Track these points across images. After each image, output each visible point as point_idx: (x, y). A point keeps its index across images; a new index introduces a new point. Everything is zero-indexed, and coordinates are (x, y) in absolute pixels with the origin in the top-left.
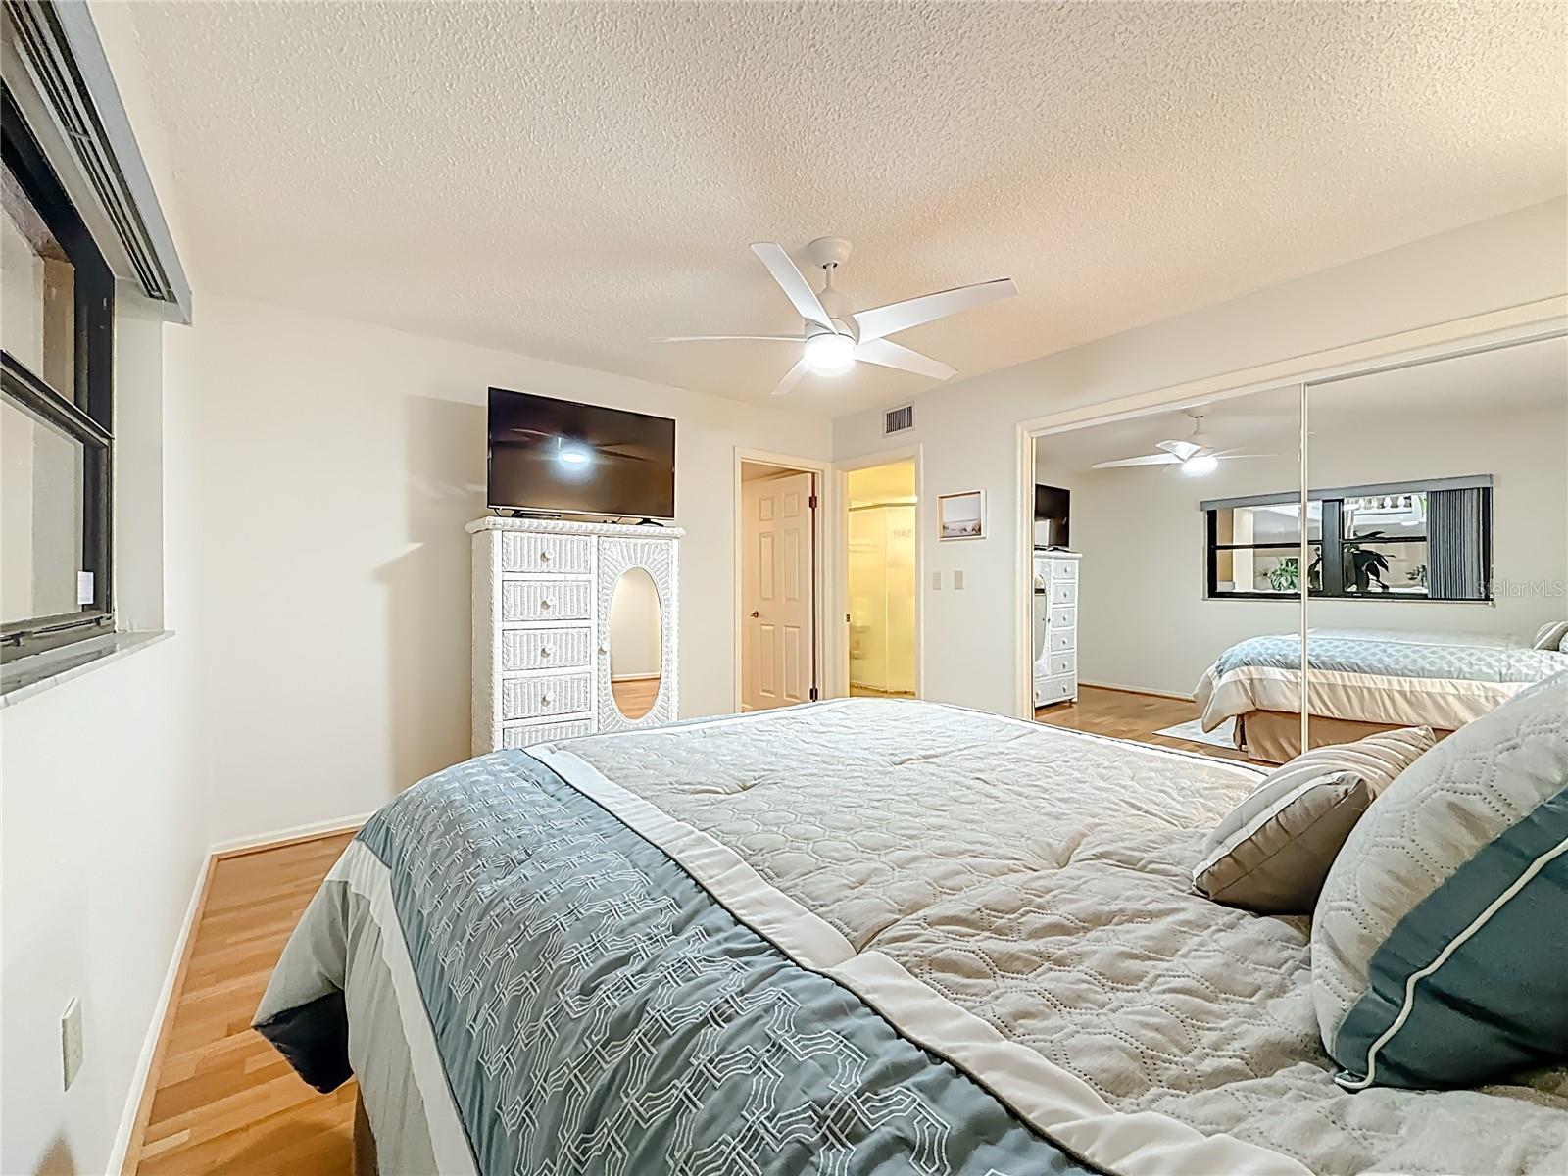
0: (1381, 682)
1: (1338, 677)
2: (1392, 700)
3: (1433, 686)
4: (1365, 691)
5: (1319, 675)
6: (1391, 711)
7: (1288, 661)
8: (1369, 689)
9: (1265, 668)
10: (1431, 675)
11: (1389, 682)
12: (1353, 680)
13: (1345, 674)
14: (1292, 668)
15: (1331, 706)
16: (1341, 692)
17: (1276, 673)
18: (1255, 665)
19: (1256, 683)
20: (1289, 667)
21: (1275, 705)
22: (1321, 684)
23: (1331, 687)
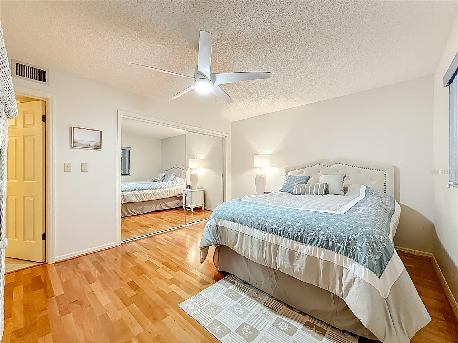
0: (149, 192)
1: (142, 192)
2: (152, 195)
3: (157, 191)
4: (147, 194)
5: (138, 192)
6: (152, 198)
7: (131, 189)
8: (148, 193)
9: (127, 192)
10: (157, 189)
11: (151, 191)
12: (145, 192)
13: (143, 191)
14: (133, 191)
15: (141, 199)
16: (142, 195)
17: (129, 193)
18: (124, 192)
19: (125, 196)
20: (132, 191)
21: (131, 201)
22: (139, 194)
23: (141, 194)
